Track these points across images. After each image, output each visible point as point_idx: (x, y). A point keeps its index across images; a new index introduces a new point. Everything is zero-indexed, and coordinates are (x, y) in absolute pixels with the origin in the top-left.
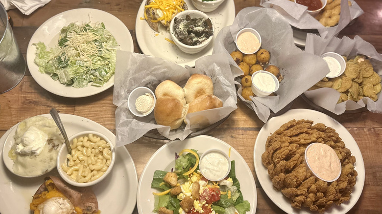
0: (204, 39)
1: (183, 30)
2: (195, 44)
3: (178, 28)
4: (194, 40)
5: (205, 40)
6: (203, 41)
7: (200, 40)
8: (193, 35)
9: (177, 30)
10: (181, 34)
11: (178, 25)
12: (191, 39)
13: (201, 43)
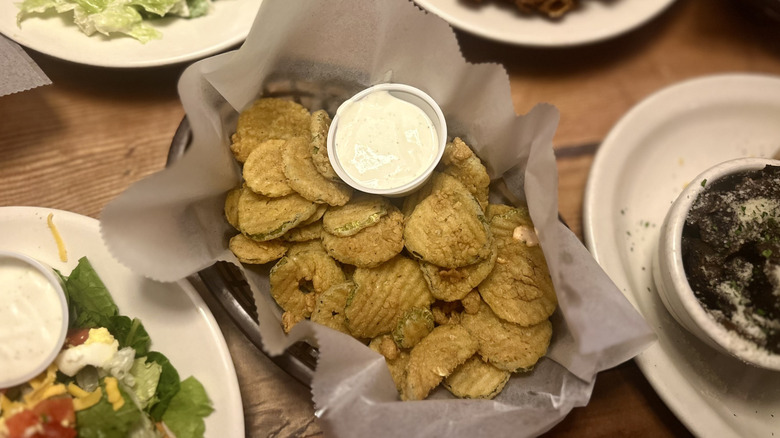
0: (754, 331)
1: (743, 219)
2: (711, 300)
3: (741, 200)
4: (726, 289)
5: (753, 339)
6: (743, 334)
7: (739, 318)
8: (747, 273)
9: (729, 198)
10: (719, 223)
11: (755, 194)
12: (726, 275)
13: (728, 325)
